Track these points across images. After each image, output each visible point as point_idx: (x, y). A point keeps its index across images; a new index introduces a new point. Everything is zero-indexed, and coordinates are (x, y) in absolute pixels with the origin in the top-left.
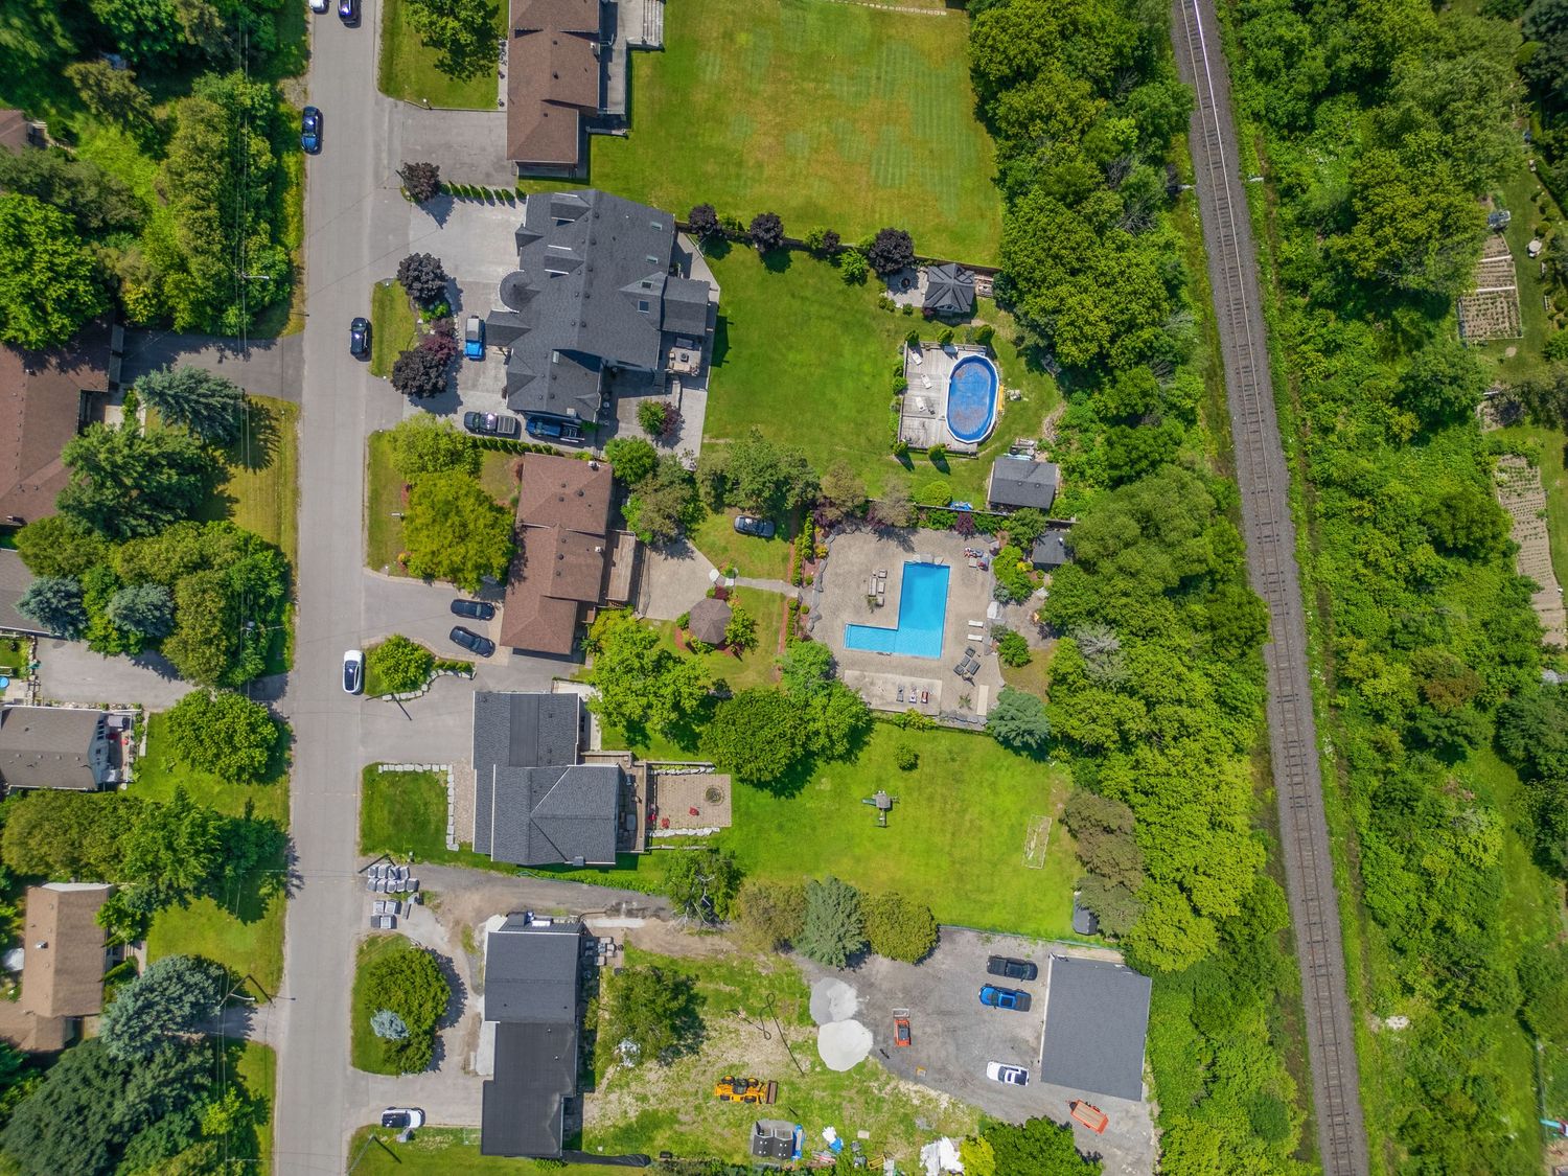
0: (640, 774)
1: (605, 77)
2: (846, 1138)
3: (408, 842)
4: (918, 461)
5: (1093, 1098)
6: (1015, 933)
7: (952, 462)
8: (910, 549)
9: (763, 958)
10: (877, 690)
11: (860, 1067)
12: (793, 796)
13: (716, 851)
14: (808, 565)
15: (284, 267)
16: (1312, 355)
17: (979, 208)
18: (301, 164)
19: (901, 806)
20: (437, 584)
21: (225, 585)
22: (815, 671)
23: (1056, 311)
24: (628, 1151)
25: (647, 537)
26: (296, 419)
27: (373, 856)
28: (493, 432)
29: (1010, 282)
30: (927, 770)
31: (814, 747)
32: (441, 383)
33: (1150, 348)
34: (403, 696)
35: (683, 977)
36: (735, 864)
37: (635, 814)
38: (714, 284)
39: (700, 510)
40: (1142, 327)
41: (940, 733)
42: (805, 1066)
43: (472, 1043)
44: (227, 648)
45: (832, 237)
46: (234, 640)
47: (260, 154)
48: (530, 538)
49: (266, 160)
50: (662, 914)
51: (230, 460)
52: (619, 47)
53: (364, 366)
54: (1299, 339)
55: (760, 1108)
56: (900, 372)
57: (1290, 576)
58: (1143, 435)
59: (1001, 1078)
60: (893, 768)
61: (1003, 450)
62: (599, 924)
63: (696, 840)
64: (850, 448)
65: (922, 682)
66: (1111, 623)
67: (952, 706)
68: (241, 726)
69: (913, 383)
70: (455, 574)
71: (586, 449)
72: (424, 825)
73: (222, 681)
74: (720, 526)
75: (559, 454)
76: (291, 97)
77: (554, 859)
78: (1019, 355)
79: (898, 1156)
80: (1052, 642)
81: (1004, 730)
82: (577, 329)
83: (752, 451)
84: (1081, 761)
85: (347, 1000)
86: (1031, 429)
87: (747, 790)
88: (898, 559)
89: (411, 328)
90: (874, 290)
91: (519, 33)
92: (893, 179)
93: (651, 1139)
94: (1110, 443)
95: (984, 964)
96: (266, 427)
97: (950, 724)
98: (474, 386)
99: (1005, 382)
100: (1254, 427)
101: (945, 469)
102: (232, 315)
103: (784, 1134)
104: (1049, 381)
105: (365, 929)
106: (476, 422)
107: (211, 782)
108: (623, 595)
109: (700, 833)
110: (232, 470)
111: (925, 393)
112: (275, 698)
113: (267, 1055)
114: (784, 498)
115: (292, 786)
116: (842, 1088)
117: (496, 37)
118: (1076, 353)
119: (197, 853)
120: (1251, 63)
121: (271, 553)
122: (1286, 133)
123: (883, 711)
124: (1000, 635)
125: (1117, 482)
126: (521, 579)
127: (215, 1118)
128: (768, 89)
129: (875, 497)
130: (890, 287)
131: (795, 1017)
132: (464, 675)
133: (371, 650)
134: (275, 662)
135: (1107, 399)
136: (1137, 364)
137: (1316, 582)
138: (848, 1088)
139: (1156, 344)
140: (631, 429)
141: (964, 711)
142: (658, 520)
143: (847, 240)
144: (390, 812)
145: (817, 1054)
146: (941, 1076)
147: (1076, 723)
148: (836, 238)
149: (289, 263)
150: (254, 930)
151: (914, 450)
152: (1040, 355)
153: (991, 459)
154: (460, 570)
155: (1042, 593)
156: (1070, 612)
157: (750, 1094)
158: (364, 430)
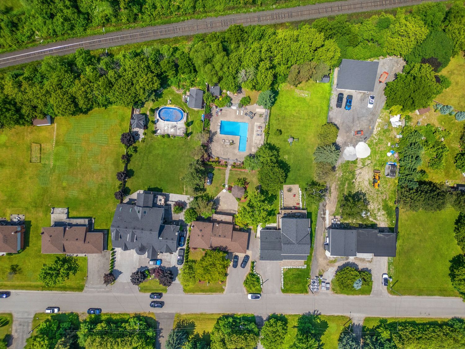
0: (283, 212)
1: (77, 225)
2: (390, 149)
3: (304, 280)
4: (190, 131)
5: (378, 76)
6: (329, 100)
7: (190, 120)
8: (216, 133)
9: (337, 175)
10: (258, 142)
11: (369, 145)
12: (289, 166)
13: (306, 189)
14: (221, 163)
15: (135, 319)
16: (156, 12)
17: (114, 113)
18: (104, 314)
19: (292, 134)
20: (228, 272)
21: (229, 334)
22: (252, 160)
23: (144, 89)
24: (394, 214)
25: (214, 211)
26: (180, 314)
27: (308, 290)
28: (183, 256)
29: (136, 103)
30: (281, 127)
31: (275, 160)
32: (169, 272)
33: (155, 61)
34: (261, 282)
35: (343, 198)
36: (310, 183)
37: (295, 213)
38: (138, 192)
39: (205, 195)
40: (149, 64)
41: (270, 123)
42: (369, 162)
43: (363, 260)
44: (248, 333)
45: (123, 157)
46: (245, 331)
47: (102, 326)
48: (214, 245)
49: (103, 325)
50: (324, 205)
51: (192, 333)
52: (68, 221)
53: (164, 294)
54: (152, 16)
55: (381, 175)
56: (163, 136)
57: (223, 18)
58: (181, 63)
59: (372, 104)
60: (281, 137)
61: (186, 105)
62: (328, 223)
63: (303, 195)
64: (186, 151)
65: (256, 128)
66: (237, 72)
67: (262, 120)
68: (271, 329)
69: (166, 132)
70: (225, 267)
71: (188, 229)
72: (299, 275)
73: (258, 335)
74: (210, 189)
75: (189, 237)
76: (84, 318)
77: (309, 236)
78: (157, 100)
79: (396, 134)
80: (243, 90)
81: (269, 104)
82: (152, 232)
83: (188, 180)
84: (278, 81)
85: (350, 297)
86: (179, 97)
87: (288, 180)
88: (219, 136)
89: (153, 282)
90: (139, 144)
91: (64, 250)
92: (106, 139)
93: (391, 207)
94: (183, 73)
95: (339, 109)
96: (183, 323)
97: (268, 120)
98: (170, 262)
99: (165, 105)
100: (178, 30)
101: (192, 122)
102: (150, 334)
103: (389, 168)
104: (165, 91)
105: (330, 292)
106: (180, 262)
107: (287, 337)
108: (231, 217)
109: (301, 194)
110: (195, 333)
111: (169, 129)
112: (262, 319)
113: (367, 320)
114: (201, 170)
115: (288, 314)
116: (375, 151)
117: (66, 257)
118: (157, 83)
119: (308, 341)
120: (69, 32)
121: (219, 321)
122: (89, 21)
123: (264, 140)
124: (241, 105)
125: (195, 71)
126: (226, 247)
127: (385, 335)
128: (80, 176)
129: (201, 143)
130: (138, 139)
131: (354, 165)
132: (255, 264)
133: (248, 291)
134: (252, 320)
135: (170, 74)
136: (160, 65)
137: (224, 11)
138: (376, 149)
139: (154, 59)
140: (181, 216)
141: (264, 116)
142: (208, 207)
143: (124, 152)
144: (296, 285)
145: (366, 158)
146: (372, 121)
147: (267, 82)
148: (123, 156)
149: (134, 317)
150: (330, 324)
151: (186, 132)
152: (158, 95)
153: (188, 108)
154: (224, 265)
155: (228, 93)
156: (234, 84)
157: (377, 178)
158: (183, 295)
